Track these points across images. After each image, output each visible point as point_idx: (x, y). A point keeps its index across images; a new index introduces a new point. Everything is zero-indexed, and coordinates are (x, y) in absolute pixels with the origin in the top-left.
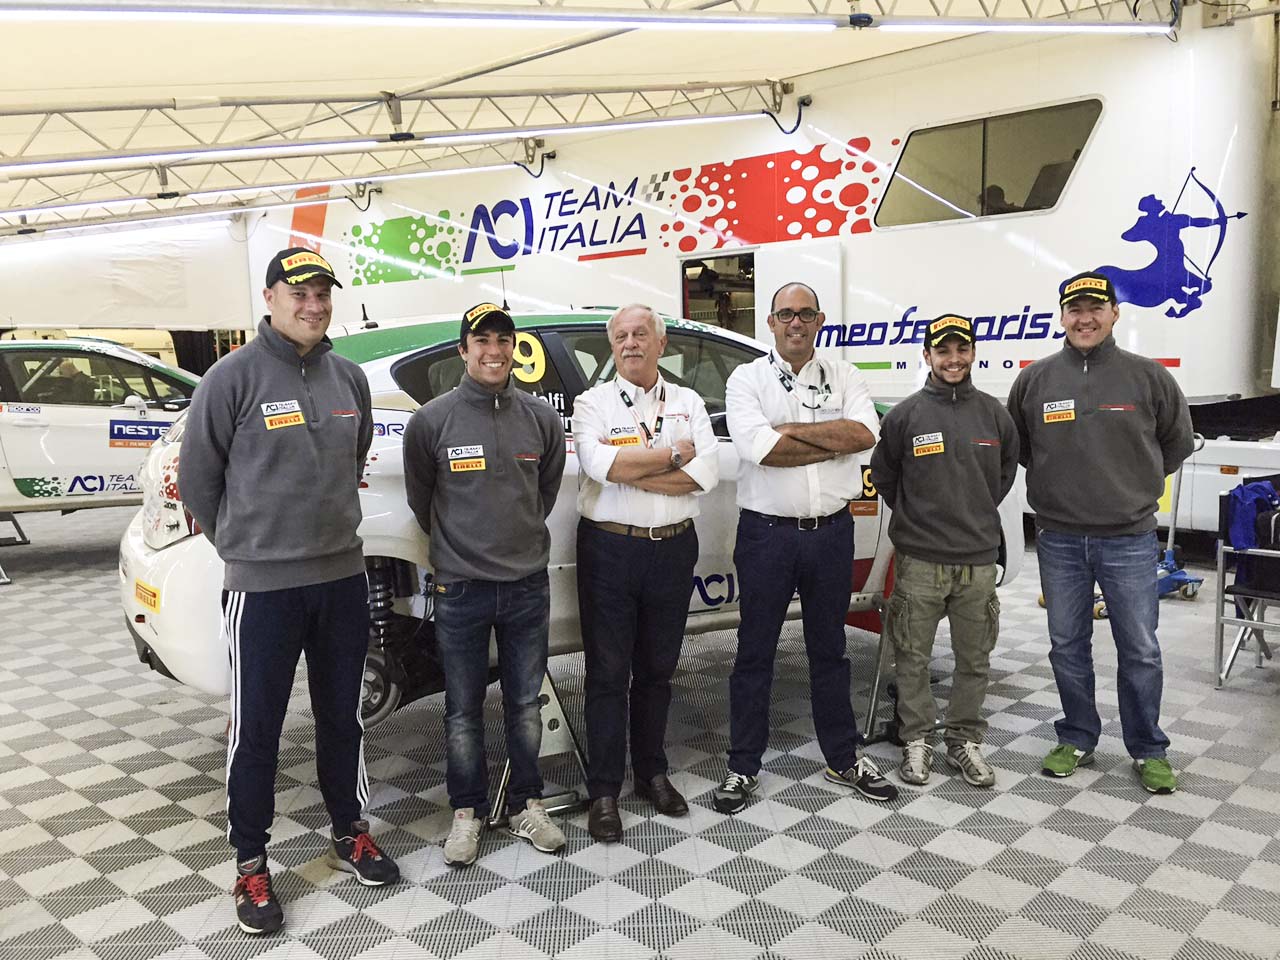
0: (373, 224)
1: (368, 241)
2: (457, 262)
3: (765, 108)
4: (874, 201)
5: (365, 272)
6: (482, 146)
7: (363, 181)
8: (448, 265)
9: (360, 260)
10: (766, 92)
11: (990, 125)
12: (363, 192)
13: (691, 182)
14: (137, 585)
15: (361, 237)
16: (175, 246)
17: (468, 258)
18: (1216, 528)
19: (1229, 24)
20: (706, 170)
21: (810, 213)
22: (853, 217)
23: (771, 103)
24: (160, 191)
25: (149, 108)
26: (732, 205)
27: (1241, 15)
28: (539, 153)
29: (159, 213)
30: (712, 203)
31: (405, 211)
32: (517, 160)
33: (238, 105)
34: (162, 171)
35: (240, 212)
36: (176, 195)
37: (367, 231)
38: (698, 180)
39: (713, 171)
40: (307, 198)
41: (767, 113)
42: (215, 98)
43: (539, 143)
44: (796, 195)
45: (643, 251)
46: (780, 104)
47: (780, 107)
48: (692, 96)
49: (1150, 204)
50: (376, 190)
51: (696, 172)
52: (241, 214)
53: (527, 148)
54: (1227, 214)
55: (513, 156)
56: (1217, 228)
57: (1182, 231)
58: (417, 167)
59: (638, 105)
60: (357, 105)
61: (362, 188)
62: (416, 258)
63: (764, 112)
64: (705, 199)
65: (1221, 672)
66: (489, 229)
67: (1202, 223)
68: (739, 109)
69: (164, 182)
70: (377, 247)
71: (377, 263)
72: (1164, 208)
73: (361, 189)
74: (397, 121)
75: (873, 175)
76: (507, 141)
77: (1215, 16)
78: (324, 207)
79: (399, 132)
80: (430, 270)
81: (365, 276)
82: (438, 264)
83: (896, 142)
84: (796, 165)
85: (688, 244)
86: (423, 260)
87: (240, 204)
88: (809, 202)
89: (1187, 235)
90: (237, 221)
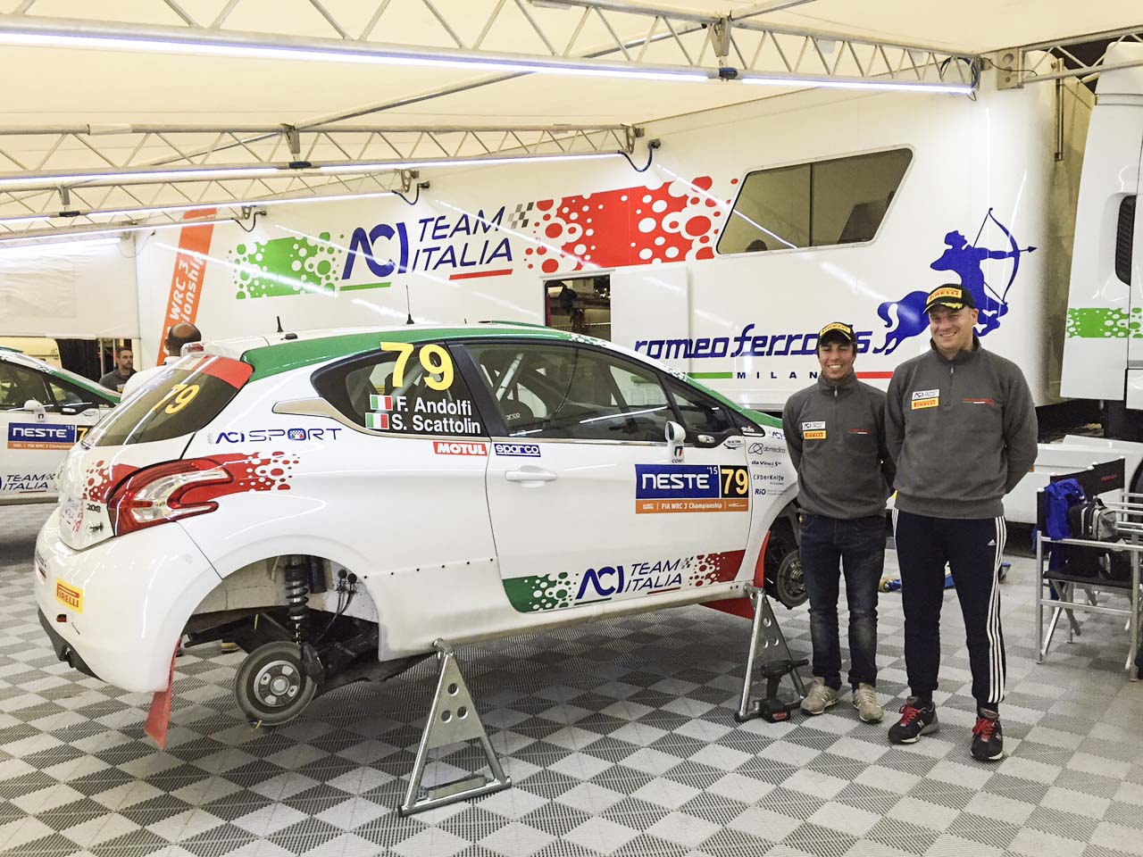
0: (257, 243)
1: (252, 259)
2: (337, 279)
3: (620, 149)
4: (716, 232)
5: (249, 286)
6: (363, 175)
7: (248, 204)
8: (328, 282)
9: (244, 276)
10: (621, 135)
11: (816, 168)
12: (249, 215)
13: (553, 211)
14: (59, 585)
15: (246, 255)
16: (67, 261)
17: (347, 275)
18: (1034, 521)
19: (1020, 86)
20: (566, 202)
21: (660, 241)
22: (697, 245)
23: (625, 145)
24: (62, 210)
25: (64, 133)
26: (590, 232)
27: (1029, 79)
28: (414, 183)
29: (54, 230)
30: (572, 231)
31: (287, 231)
32: (394, 189)
33: (148, 132)
34: (64, 191)
35: (130, 230)
36: (77, 214)
37: (251, 249)
38: (560, 210)
39: (573, 203)
40: (196, 219)
41: (622, 153)
42: (127, 125)
43: (414, 175)
44: (647, 225)
45: (509, 272)
46: (633, 146)
47: (633, 149)
48: (557, 136)
49: (954, 238)
50: (260, 213)
51: (557, 204)
52: (130, 232)
53: (403, 178)
54: (1020, 248)
55: (391, 184)
56: (1012, 259)
57: (981, 262)
58: (304, 192)
59: (511, 142)
60: (258, 135)
61: (247, 211)
62: (298, 275)
63: (619, 152)
64: (566, 227)
65: (1041, 648)
66: (367, 250)
67: (999, 255)
68: (598, 149)
69: (66, 201)
70: (261, 264)
71: (260, 279)
72: (966, 242)
73: (246, 213)
74: (296, 150)
75: (714, 209)
76: (385, 172)
77: (1008, 80)
78: (212, 226)
79: (297, 161)
80: (311, 286)
81: (249, 290)
82: (318, 281)
83: (735, 181)
84: (647, 199)
85: (550, 266)
86: (304, 277)
87: (131, 223)
88: (659, 231)
89: (986, 265)
90: (127, 239)
